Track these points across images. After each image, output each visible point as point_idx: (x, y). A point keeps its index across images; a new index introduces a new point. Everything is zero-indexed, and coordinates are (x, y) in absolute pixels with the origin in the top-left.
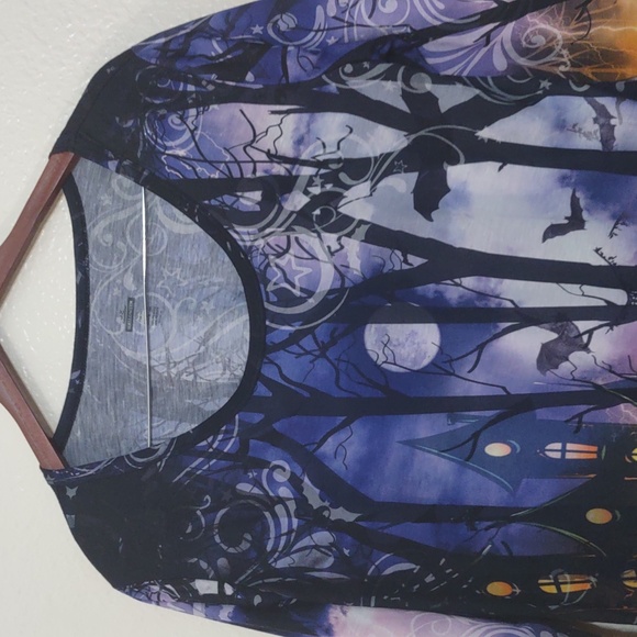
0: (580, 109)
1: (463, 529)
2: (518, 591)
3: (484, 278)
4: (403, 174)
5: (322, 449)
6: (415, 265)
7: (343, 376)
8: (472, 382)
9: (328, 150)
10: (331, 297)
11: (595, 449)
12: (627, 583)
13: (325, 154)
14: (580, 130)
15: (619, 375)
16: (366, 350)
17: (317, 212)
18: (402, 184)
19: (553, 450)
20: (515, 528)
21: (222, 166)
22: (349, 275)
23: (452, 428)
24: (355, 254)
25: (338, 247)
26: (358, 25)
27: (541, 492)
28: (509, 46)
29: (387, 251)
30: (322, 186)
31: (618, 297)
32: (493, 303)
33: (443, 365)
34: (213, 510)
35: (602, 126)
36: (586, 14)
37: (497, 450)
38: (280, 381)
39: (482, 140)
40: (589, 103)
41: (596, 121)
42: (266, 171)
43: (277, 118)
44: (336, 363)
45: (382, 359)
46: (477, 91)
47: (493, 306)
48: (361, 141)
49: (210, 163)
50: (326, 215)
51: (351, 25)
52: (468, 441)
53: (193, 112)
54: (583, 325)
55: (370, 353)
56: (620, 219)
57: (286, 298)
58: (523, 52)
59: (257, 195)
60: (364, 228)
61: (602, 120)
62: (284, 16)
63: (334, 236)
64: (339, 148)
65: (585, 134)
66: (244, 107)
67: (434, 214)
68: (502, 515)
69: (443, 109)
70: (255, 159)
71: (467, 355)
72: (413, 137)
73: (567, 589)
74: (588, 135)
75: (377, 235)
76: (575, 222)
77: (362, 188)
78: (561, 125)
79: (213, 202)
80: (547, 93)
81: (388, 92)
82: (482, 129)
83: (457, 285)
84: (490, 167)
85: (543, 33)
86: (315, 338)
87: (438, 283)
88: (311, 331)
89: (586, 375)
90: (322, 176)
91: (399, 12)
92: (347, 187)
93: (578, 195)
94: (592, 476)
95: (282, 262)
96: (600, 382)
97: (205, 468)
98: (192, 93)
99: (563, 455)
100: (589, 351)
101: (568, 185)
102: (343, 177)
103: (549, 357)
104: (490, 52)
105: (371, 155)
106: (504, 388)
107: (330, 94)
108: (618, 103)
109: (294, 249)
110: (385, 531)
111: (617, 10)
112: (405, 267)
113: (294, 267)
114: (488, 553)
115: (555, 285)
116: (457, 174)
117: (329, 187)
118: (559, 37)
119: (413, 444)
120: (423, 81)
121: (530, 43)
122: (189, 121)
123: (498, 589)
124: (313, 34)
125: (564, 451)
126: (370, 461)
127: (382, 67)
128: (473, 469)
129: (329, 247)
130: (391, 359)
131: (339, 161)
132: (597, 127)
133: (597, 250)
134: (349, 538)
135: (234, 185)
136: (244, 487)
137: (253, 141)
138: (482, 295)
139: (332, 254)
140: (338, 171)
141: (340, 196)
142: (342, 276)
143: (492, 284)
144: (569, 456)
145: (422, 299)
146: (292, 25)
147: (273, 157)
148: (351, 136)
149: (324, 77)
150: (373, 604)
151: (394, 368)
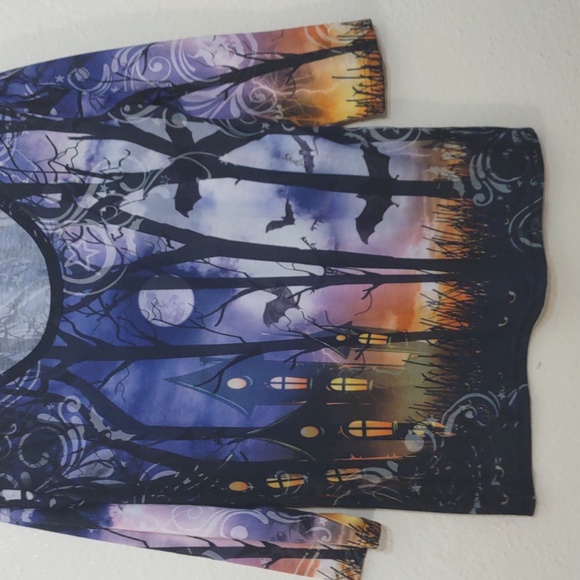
0: (289, 144)
1: (212, 444)
2: (252, 487)
3: (226, 258)
4: (167, 185)
5: (105, 386)
6: (176, 248)
7: (122, 329)
8: (217, 334)
9: (112, 166)
10: (113, 271)
11: (305, 381)
12: (329, 479)
13: (110, 169)
14: (290, 159)
15: (320, 327)
16: (139, 310)
17: (104, 209)
18: (167, 192)
19: (276, 382)
20: (250, 442)
21: (31, 175)
22: (127, 256)
23: (204, 368)
24: (131, 239)
25: (119, 234)
26: (134, 79)
27: (268, 416)
28: (241, 100)
29: (156, 238)
30: (108, 192)
31: (318, 271)
32: (232, 275)
33: (196, 321)
34: (19, 434)
35: (305, 157)
36: (291, 81)
37: (236, 384)
38: (74, 334)
39: (224, 163)
40: (296, 140)
41: (301, 152)
42: (65, 180)
43: (74, 142)
44: (116, 320)
45: (152, 316)
46: (219, 128)
47: (232, 276)
48: (136, 161)
49: (22, 172)
50: (110, 212)
51: (129, 79)
52: (214, 378)
53: (9, 135)
54: (294, 289)
55: (143, 312)
56: (318, 219)
57: (79, 272)
58: (251, 105)
59: (58, 197)
60: (139, 221)
61: (305, 152)
62: (80, 70)
63: (117, 227)
64: (120, 165)
65: (294, 162)
66: (49, 133)
67: (189, 213)
68: (240, 434)
69: (196, 140)
70: (57, 170)
71: (213, 312)
72: (174, 159)
73: (287, 484)
74: (296, 163)
75: (147, 226)
76: (289, 220)
77: (138, 194)
78: (277, 154)
79: (24, 201)
80: (268, 132)
81: (156, 126)
82: (223, 155)
83: (206, 262)
84: (229, 182)
85: (263, 91)
86: (101, 302)
87: (193, 260)
88: (98, 296)
89: (297, 327)
90: (107, 185)
91: (164, 72)
92: (126, 193)
93: (291, 203)
94: (304, 402)
95: (76, 245)
96: (308, 333)
97: (13, 402)
98: (8, 122)
99: (283, 386)
100: (298, 308)
101: (283, 196)
102: (123, 186)
103: (272, 313)
104: (228, 104)
105: (144, 171)
106: (240, 338)
107: (114, 127)
108: (314, 140)
109: (86, 236)
110: (154, 447)
111: (312, 78)
112: (169, 249)
113: (86, 249)
114: (231, 461)
115: (275, 263)
116: (206, 186)
117: (112, 193)
118: (275, 96)
119: (175, 380)
120: (181, 119)
121: (255, 99)
122: (6, 142)
123: (237, 486)
124: (101, 84)
125: (283, 383)
126: (142, 395)
127: (151, 108)
128: (219, 399)
129: (112, 235)
130: (158, 317)
131: (120, 174)
132: (302, 157)
133: (303, 239)
134: (126, 453)
135: (40, 188)
136: (44, 417)
137: (55, 158)
138: (224, 270)
139: (115, 240)
140: (119, 181)
141: (121, 199)
142: (122, 256)
143: (232, 262)
144: (287, 387)
145: (181, 272)
146: (86, 77)
147: (70, 170)
148: (129, 157)
149: (109, 114)
150: (143, 501)
151: (160, 324)
